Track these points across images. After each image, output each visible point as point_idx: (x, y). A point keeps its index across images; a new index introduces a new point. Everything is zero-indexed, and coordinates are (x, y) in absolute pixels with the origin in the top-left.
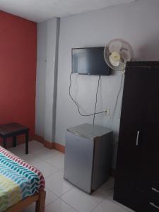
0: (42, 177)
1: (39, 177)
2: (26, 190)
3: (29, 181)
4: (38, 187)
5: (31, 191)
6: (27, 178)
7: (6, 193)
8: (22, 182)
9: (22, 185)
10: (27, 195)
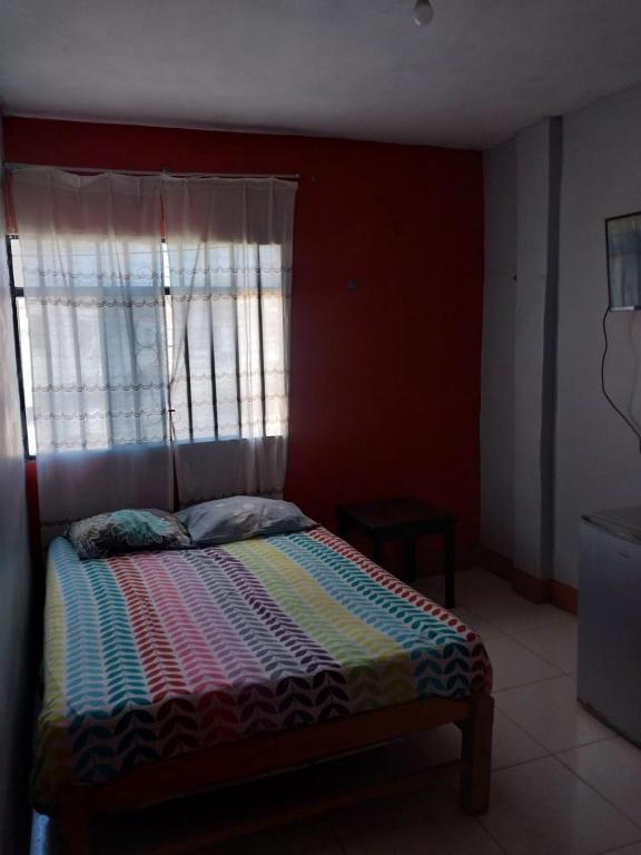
0: (480, 648)
1: (470, 646)
2: (429, 672)
3: (440, 648)
4: (470, 676)
5: (444, 679)
6: (433, 641)
7: (371, 661)
8: (416, 646)
9: (416, 654)
10: (430, 689)
